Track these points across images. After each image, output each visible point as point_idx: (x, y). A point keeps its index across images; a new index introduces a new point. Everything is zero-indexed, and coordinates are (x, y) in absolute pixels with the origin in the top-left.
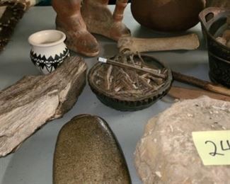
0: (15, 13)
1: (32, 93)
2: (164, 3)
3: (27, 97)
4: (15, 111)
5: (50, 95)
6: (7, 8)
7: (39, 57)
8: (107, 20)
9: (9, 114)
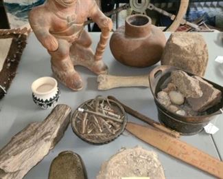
0: (19, 46)
1: (35, 138)
2: (132, 50)
3: (31, 141)
4: (24, 152)
5: (46, 141)
6: (13, 41)
7: (39, 100)
8: (90, 59)
9: (21, 154)
